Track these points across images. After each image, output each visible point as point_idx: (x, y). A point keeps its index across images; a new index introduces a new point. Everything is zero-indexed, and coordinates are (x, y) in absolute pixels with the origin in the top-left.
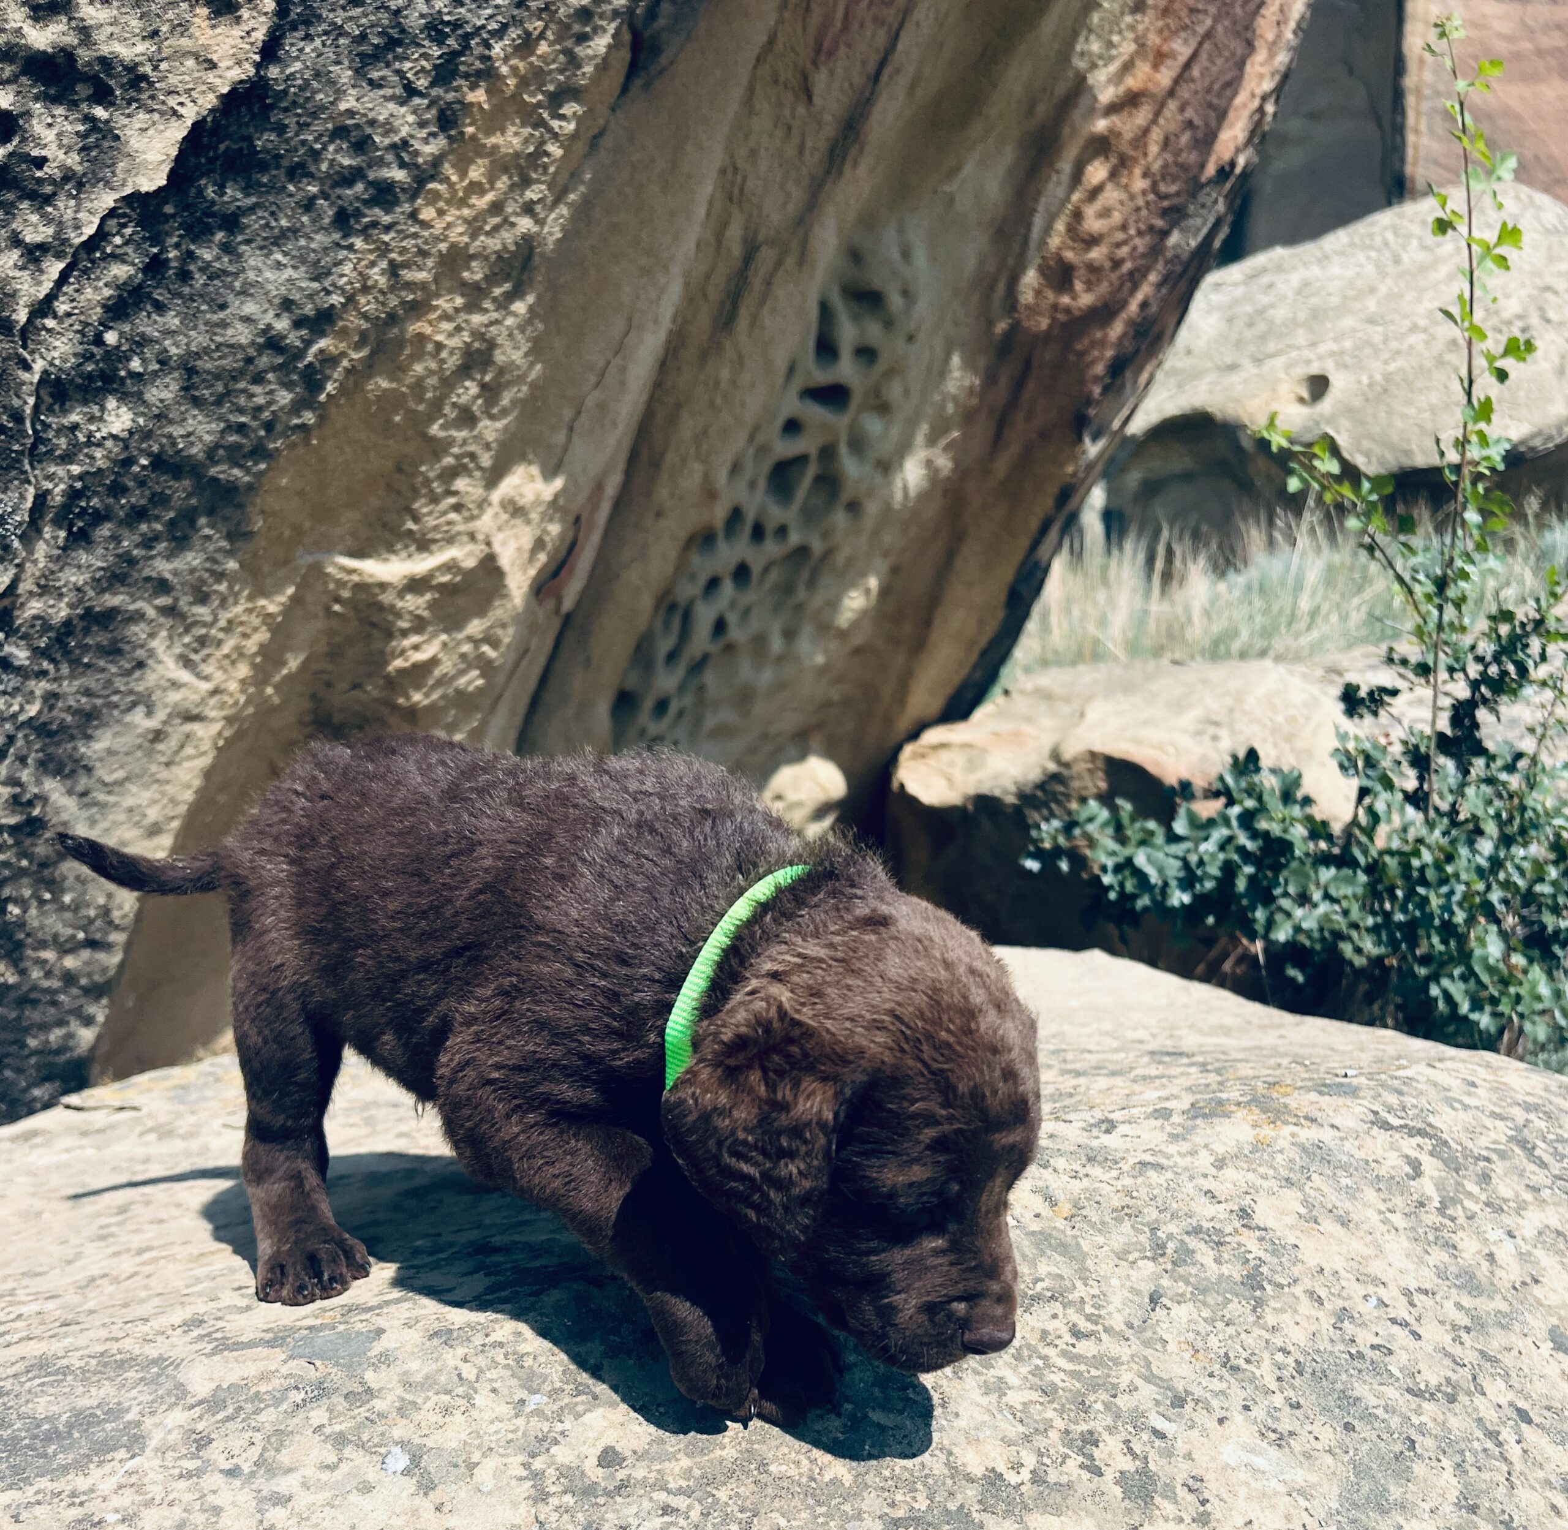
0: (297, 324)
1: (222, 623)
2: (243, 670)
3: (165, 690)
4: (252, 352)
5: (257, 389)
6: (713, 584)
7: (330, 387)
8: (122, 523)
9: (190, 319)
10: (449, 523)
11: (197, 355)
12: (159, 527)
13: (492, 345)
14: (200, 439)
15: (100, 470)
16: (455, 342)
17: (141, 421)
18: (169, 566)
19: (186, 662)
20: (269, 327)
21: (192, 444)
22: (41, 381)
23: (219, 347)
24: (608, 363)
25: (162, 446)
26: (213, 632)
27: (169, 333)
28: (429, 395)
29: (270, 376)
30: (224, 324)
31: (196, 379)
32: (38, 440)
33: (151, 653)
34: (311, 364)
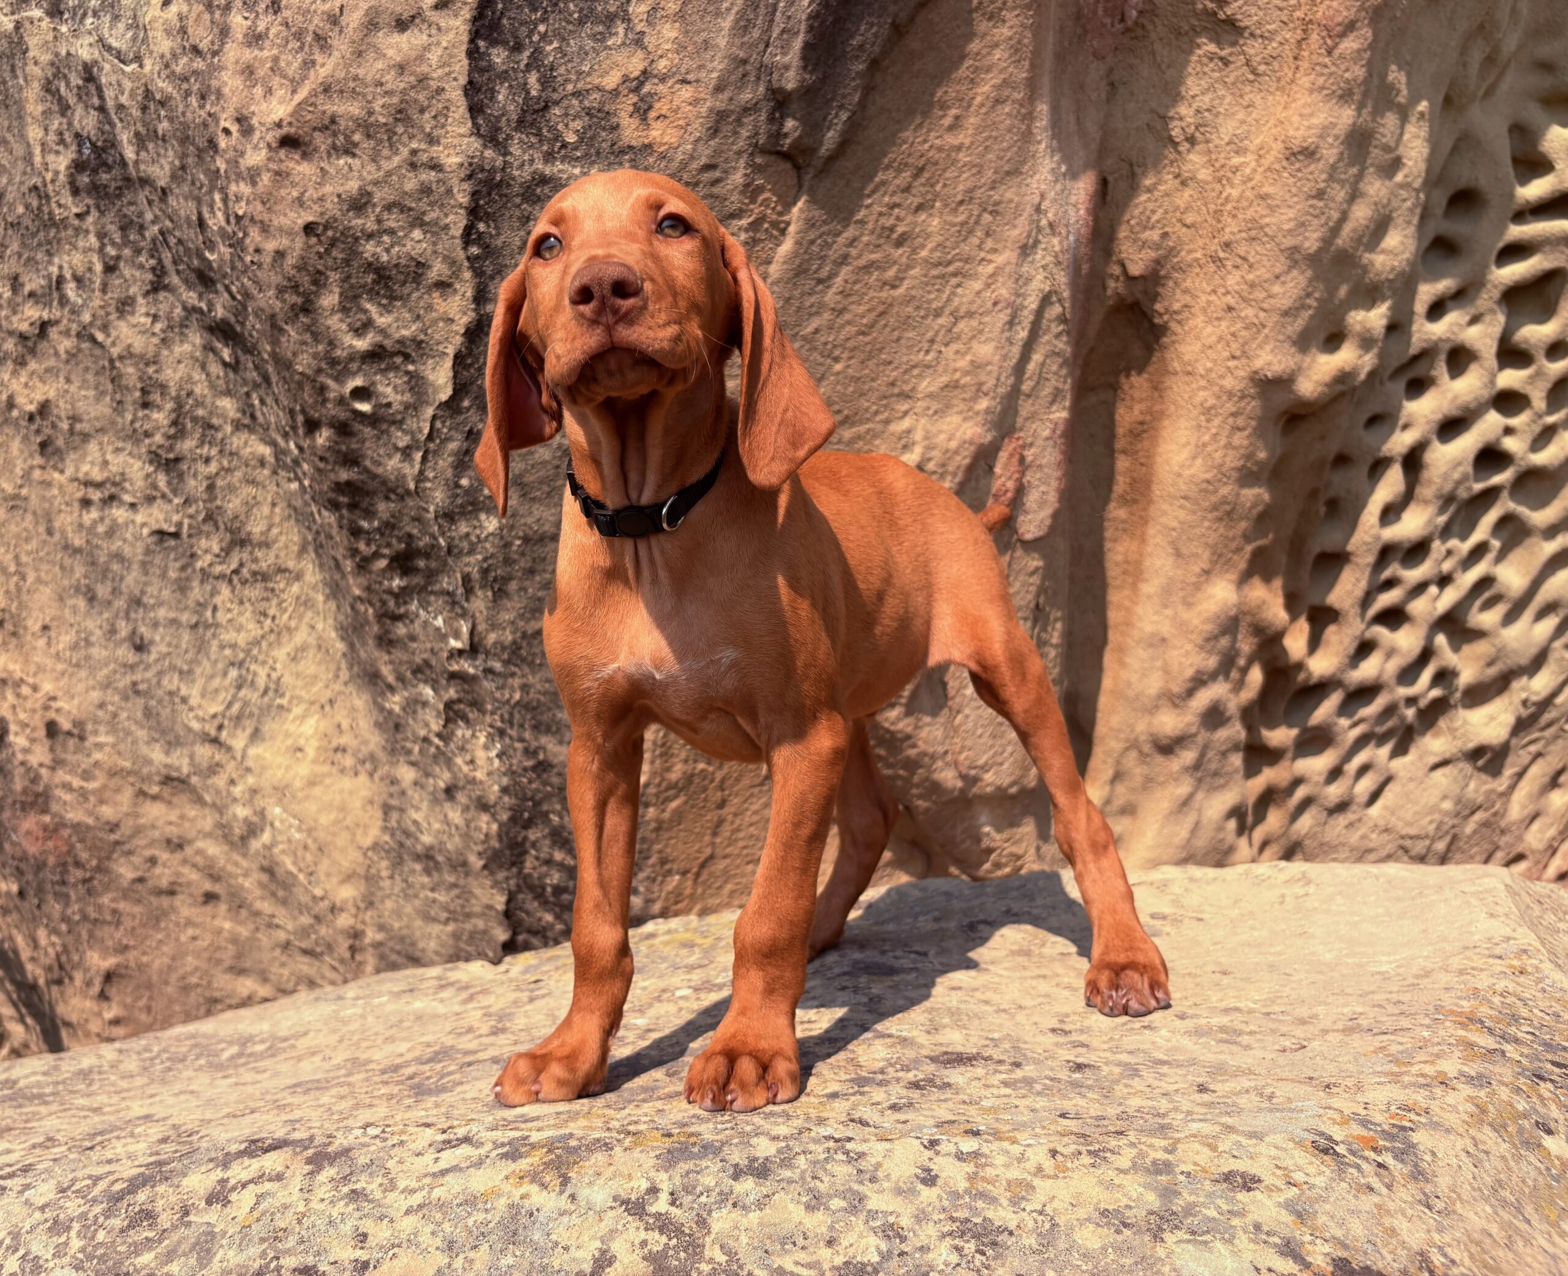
8: (522, 580)
15: (493, 554)
17: (504, 521)
22: (437, 516)
32: (451, 546)
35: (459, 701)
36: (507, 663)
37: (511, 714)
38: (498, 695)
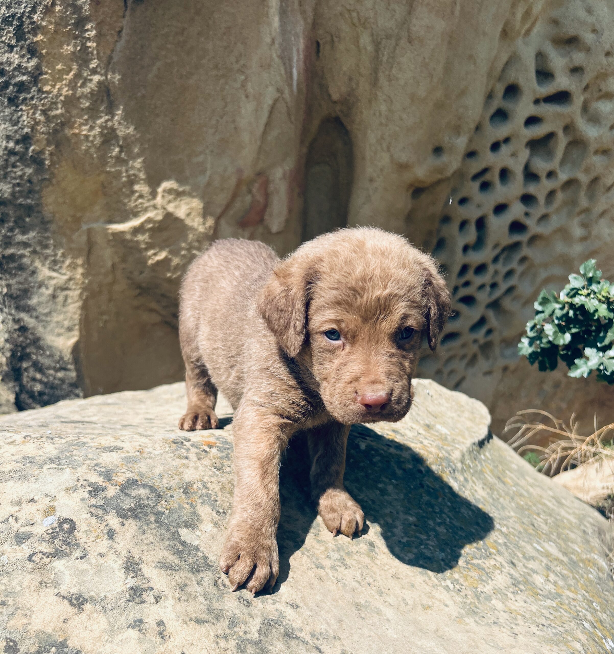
1: (60, 254)
3: (49, 280)
5: (15, 170)
7: (47, 162)
10: (141, 204)
12: (11, 224)
13: (113, 130)
14: (6, 191)
16: (94, 132)
18: (26, 237)
19: (54, 270)
20: (7, 147)
21: (4, 194)
26: (58, 258)
28: (95, 156)
29: (18, 164)
33: (36, 268)
34: (32, 155)
37: (4, 301)
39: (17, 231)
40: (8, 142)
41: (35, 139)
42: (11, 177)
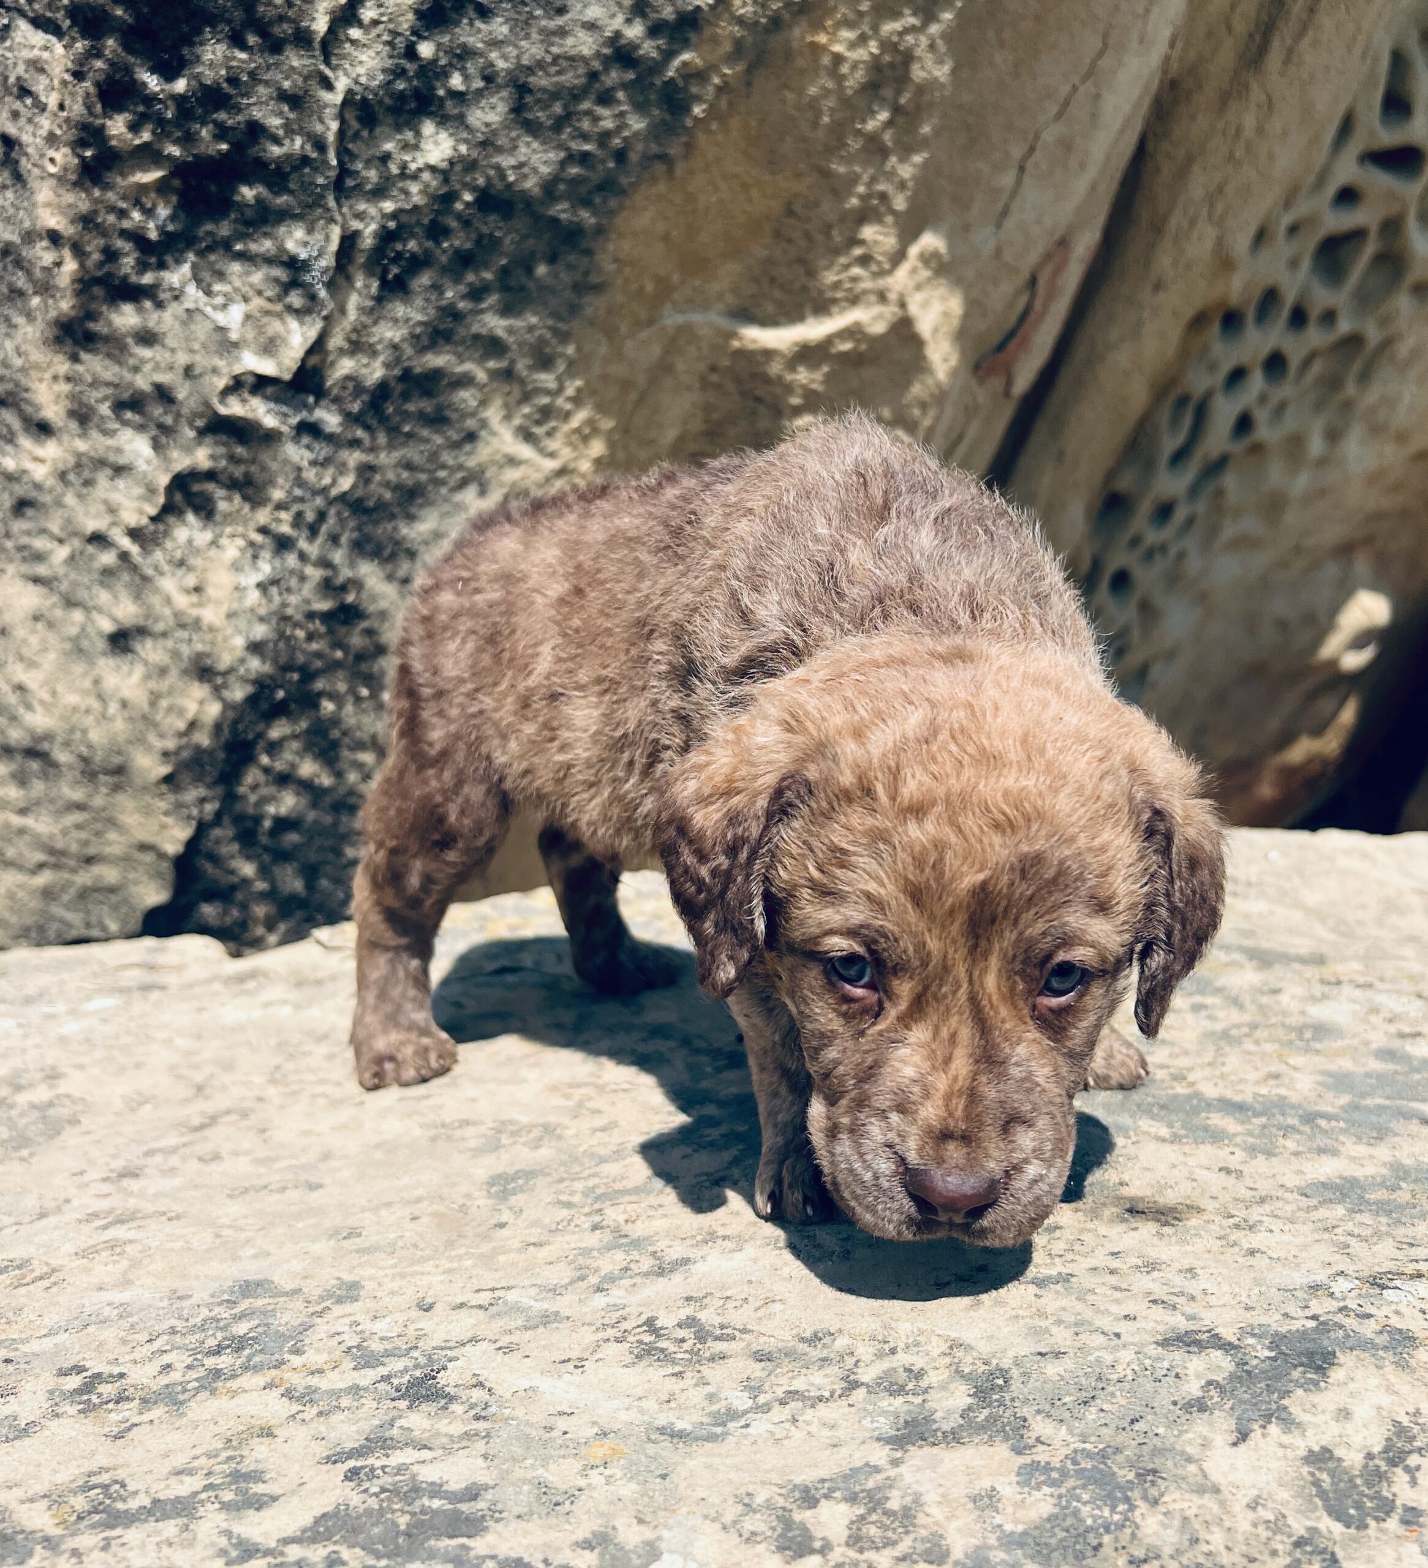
0: (654, 30)
1: (570, 391)
2: (597, 448)
3: (501, 467)
4: (596, 65)
5: (601, 111)
6: (1237, 376)
7: (698, 110)
8: (445, 270)
9: (522, 25)
10: (855, 280)
11: (530, 70)
12: (488, 276)
13: (908, 58)
14: (535, 170)
15: (416, 208)
16: (860, 54)
17: (463, 149)
18: (504, 323)
19: (527, 436)
20: (618, 34)
21: (525, 177)
22: (345, 103)
23: (556, 58)
24: (1075, 89)
25: (489, 179)
26: (560, 402)
27: (495, 43)
28: (826, 119)
29: (621, 95)
30: (562, 32)
31: (528, 99)
32: (344, 171)
33: (484, 424)
34: (672, 79)
35: (211, 475)
36: (351, 419)
37: (322, 516)
38: (310, 475)
39: (492, 299)
40: (629, 21)
41: (707, 32)
42: (576, 129)
